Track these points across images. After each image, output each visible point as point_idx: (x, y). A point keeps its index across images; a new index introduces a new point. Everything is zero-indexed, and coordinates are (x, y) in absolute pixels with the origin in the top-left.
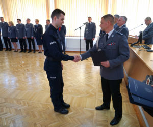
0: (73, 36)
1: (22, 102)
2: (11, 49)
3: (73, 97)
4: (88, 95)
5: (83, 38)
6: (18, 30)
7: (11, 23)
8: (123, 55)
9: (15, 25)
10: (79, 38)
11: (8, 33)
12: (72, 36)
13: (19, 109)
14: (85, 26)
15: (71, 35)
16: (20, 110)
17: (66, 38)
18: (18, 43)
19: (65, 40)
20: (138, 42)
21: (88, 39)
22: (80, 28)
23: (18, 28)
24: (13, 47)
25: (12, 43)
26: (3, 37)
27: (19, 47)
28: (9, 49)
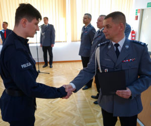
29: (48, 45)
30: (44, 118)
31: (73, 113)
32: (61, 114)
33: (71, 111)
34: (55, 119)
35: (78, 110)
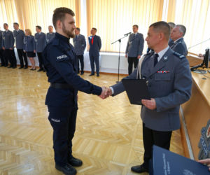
0: (111, 52)
1: (24, 144)
2: (27, 66)
3: (97, 143)
4: (121, 140)
5: (124, 55)
6: (36, 41)
7: (29, 31)
8: (179, 91)
9: (33, 34)
10: (118, 54)
11: (23, 45)
12: (109, 52)
13: (17, 154)
14: (127, 38)
15: (108, 50)
16: (19, 155)
17: (100, 53)
18: (36, 59)
19: (100, 57)
20: (202, 65)
21: (132, 56)
22: (120, 41)
23: (37, 39)
24: (30, 64)
25: (28, 58)
26: (18, 50)
27: (38, 64)
28: (24, 66)
29: (135, 56)
30: (99, 124)
31: (130, 127)
32: (116, 125)
33: (129, 124)
34: (109, 127)
35: (136, 126)
